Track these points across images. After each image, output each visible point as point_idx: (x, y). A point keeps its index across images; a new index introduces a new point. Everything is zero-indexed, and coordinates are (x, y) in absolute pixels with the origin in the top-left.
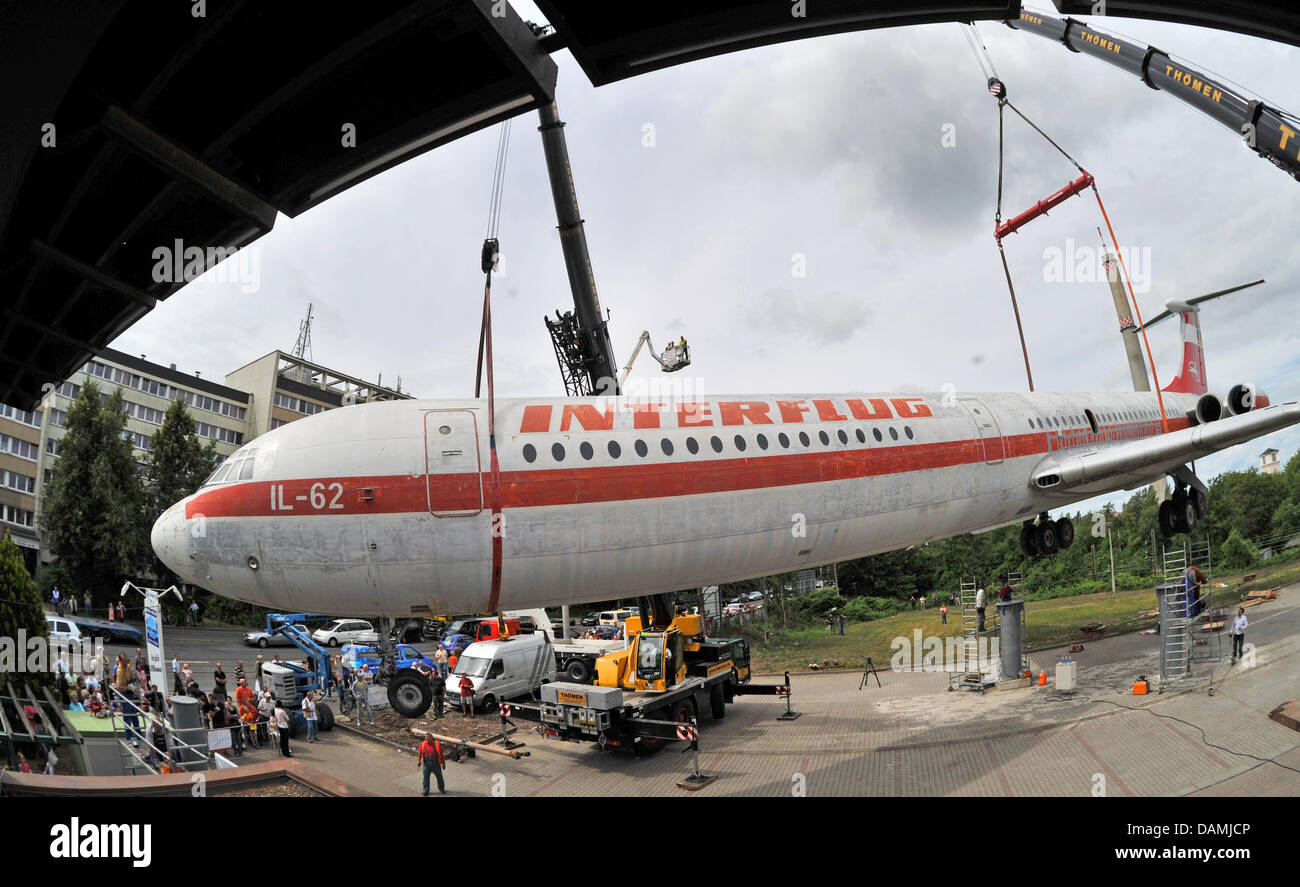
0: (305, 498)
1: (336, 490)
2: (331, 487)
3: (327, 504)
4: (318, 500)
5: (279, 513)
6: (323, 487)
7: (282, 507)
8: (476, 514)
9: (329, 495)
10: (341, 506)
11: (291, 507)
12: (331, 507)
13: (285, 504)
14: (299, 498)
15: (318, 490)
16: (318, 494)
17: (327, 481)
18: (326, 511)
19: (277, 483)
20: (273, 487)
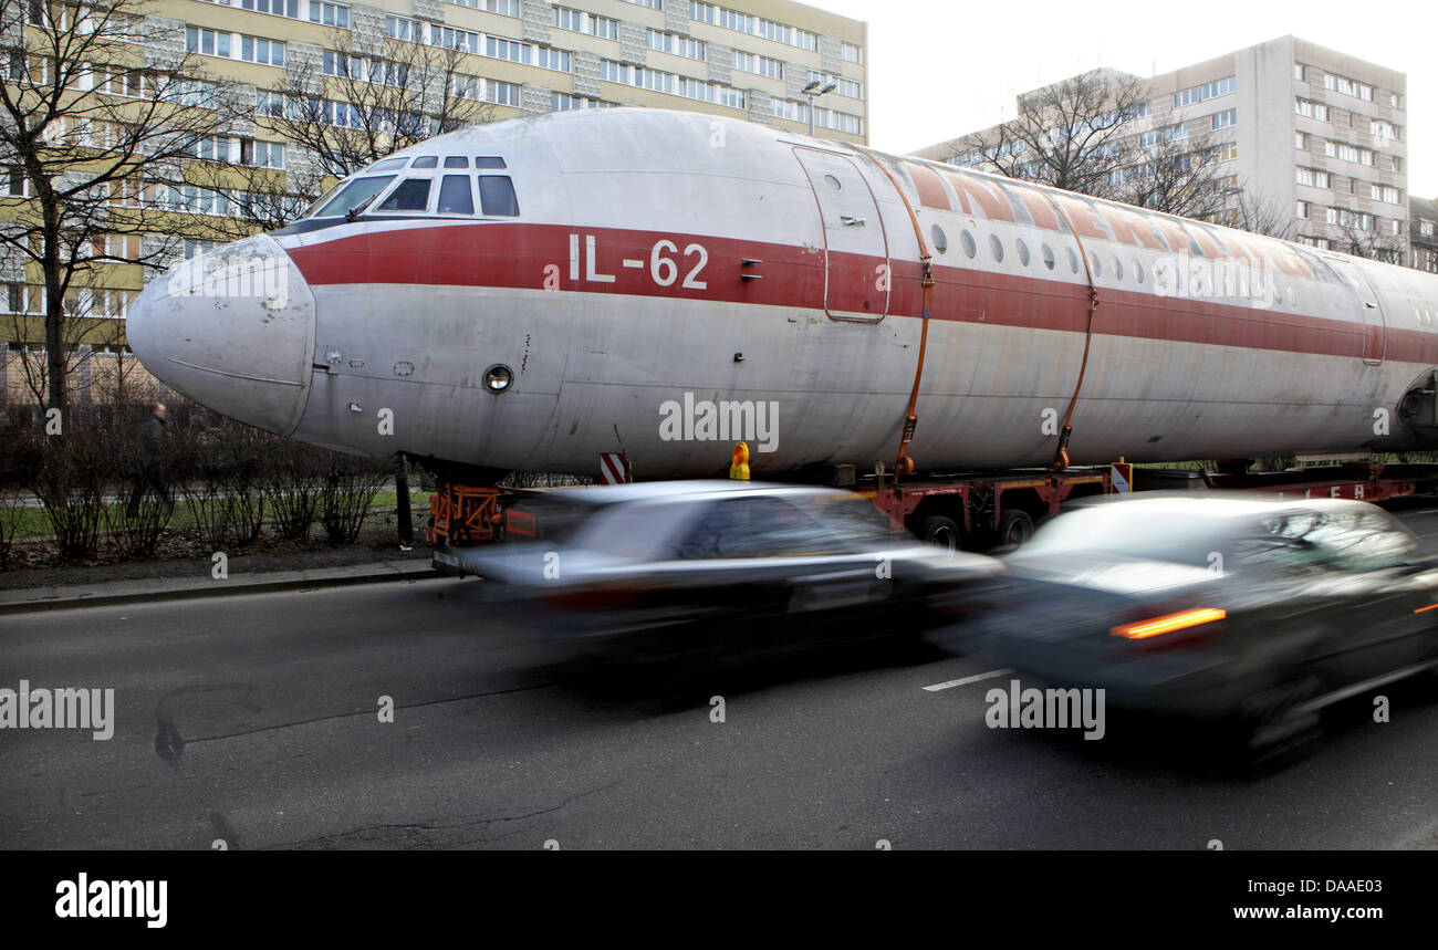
0: (639, 264)
1: (696, 256)
2: (689, 250)
3: (680, 278)
4: (664, 271)
5: (584, 286)
6: (673, 249)
7: (592, 276)
8: (877, 322)
9: (685, 265)
10: (703, 285)
11: (611, 279)
12: (685, 285)
13: (598, 271)
14: (627, 263)
15: (665, 253)
16: (667, 261)
17: (682, 240)
18: (676, 291)
19: (583, 232)
20: (574, 239)
